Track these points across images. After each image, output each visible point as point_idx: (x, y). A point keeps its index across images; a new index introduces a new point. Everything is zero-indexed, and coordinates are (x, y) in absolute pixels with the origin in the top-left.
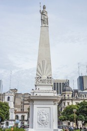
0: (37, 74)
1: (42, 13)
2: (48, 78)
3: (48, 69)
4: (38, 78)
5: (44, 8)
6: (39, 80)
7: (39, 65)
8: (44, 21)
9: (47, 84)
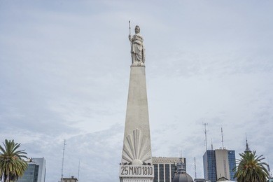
0: (123, 157)
1: (133, 41)
2: (144, 164)
3: (144, 148)
4: (126, 164)
5: (137, 30)
6: (128, 169)
7: (127, 138)
8: (137, 55)
9: (142, 175)
